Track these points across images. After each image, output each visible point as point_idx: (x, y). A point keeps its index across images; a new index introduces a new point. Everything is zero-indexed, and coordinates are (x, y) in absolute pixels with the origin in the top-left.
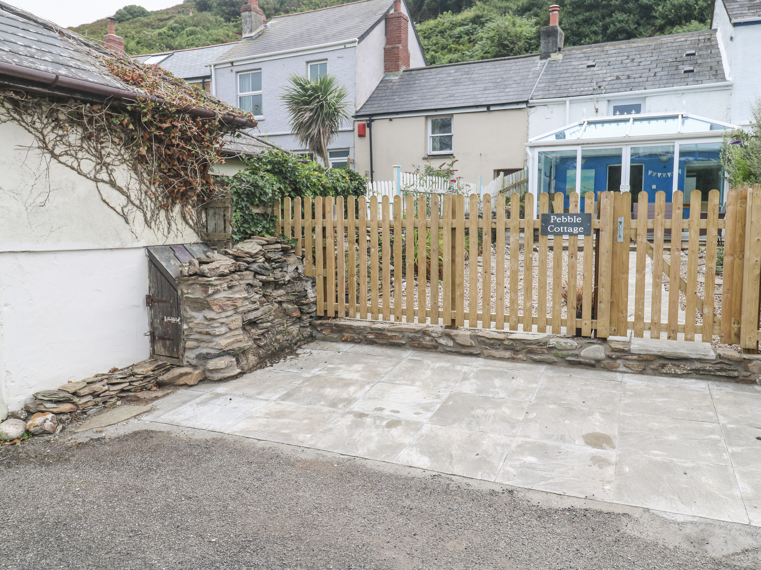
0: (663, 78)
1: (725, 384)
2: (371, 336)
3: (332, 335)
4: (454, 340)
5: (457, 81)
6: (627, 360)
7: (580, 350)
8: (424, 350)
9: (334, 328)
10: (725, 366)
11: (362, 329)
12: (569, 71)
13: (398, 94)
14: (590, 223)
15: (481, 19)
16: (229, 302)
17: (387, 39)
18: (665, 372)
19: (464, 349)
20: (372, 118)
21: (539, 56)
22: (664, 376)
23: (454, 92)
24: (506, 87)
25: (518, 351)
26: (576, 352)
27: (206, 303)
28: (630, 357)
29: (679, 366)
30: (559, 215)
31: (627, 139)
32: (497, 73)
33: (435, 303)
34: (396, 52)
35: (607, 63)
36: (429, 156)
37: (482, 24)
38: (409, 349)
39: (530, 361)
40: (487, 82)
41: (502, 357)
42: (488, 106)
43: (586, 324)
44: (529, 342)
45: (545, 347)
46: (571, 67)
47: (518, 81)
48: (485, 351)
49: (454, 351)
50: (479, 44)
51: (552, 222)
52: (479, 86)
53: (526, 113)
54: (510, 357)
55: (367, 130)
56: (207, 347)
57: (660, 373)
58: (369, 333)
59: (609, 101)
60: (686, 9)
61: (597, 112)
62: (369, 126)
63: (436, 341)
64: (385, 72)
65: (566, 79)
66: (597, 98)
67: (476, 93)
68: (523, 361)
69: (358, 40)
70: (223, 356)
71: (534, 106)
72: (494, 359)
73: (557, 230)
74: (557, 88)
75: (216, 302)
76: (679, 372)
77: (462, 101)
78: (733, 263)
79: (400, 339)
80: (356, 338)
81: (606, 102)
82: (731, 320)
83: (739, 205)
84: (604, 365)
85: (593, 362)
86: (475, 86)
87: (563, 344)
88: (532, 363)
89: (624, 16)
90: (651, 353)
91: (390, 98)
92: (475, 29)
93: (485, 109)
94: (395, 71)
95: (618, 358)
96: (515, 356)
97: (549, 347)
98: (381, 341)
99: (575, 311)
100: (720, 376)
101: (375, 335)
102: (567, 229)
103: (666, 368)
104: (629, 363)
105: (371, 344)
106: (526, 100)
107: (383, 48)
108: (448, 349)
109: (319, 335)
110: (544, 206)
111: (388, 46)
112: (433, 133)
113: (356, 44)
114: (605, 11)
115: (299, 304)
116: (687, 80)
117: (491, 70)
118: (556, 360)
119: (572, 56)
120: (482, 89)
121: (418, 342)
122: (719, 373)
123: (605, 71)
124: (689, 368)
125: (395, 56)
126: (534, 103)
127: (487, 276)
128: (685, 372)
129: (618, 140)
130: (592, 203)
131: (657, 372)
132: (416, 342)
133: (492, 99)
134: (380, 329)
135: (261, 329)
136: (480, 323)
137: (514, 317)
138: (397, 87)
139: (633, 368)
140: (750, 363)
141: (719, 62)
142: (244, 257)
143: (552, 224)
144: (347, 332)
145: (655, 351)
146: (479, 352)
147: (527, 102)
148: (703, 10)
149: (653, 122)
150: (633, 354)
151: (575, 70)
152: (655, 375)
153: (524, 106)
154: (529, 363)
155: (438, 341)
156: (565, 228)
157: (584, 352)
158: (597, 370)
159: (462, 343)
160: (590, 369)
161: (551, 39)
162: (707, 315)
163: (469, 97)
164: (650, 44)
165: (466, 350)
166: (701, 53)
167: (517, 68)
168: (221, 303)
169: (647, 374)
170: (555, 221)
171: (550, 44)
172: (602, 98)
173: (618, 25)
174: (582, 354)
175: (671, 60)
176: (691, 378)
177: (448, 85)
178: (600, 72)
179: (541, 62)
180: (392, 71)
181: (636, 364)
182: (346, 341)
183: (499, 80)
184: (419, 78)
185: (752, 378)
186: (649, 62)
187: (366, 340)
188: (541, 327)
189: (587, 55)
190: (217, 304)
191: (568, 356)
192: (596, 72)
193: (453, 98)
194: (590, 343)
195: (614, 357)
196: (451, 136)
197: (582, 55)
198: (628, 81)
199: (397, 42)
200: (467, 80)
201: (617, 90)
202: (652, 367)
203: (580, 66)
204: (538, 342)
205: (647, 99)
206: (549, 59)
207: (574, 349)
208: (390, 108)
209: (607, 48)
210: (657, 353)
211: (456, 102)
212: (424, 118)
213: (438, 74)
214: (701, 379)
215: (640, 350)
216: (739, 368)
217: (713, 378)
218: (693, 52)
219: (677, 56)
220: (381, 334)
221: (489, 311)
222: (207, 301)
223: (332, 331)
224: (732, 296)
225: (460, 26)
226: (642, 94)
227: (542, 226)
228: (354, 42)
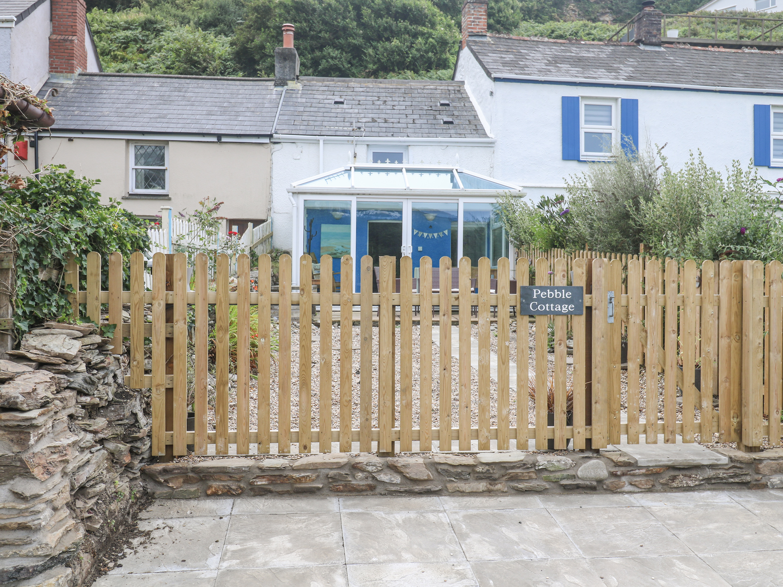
0: (424, 126)
1: (738, 493)
2: (261, 482)
3: (186, 487)
4: (400, 473)
5: (165, 98)
6: (634, 475)
7: (575, 468)
8: (354, 494)
9: (191, 474)
10: (738, 471)
11: (245, 471)
12: (314, 105)
13: (76, 105)
14: (582, 299)
15: (155, 26)
16: (55, 456)
17: (53, 27)
18: (675, 485)
19: (418, 485)
20: (40, 135)
21: (273, 82)
22: (675, 492)
23: (165, 112)
24: (237, 114)
25: (495, 480)
26: (571, 472)
27: (18, 464)
28: (637, 471)
29: (690, 477)
30: (543, 289)
31: (408, 192)
32: (221, 96)
33: (367, 420)
34: (70, 47)
35: (357, 102)
36: (130, 195)
37: (158, 32)
38: (328, 496)
39: (513, 492)
40: (209, 104)
41: (474, 490)
42: (219, 136)
43: (579, 433)
44: (512, 465)
45: (533, 470)
46: (315, 101)
47: (252, 109)
48: (449, 485)
49: (402, 490)
50: (156, 56)
51: (535, 297)
52: (199, 108)
53: (269, 149)
54: (485, 489)
55: (31, 151)
56: (15, 555)
57: (671, 488)
58: (257, 477)
59: (368, 145)
60: (399, 55)
61: (355, 157)
62: (34, 145)
63: (374, 478)
64: (50, 72)
65: (312, 114)
66: (357, 141)
67: (198, 117)
68: (504, 493)
69: (15, 19)
70: (50, 568)
71: (279, 143)
72: (463, 496)
73: (541, 308)
74: (305, 123)
75: (36, 460)
76: (691, 484)
77: (179, 125)
78: (729, 346)
79: (313, 480)
80: (233, 487)
81: (366, 146)
82: (730, 413)
83: (733, 278)
84: (607, 486)
85: (595, 483)
86: (194, 108)
87: (555, 463)
88: (515, 495)
89: (336, 52)
90: (661, 463)
91: (65, 108)
92: (147, 36)
93: (215, 139)
94: (66, 72)
95: (624, 474)
96: (491, 487)
97: (539, 470)
98: (280, 489)
99: (565, 416)
100: (732, 483)
101: (269, 480)
102: (554, 307)
103: (677, 481)
104: (635, 480)
105: (261, 495)
106: (269, 133)
107: (47, 37)
108: (393, 488)
109: (160, 490)
110: (523, 276)
111: (54, 37)
112: (136, 164)
113: (13, 25)
114: (314, 43)
115: (129, 440)
116: (449, 131)
117: (211, 90)
118: (548, 487)
119: (313, 88)
120: (204, 113)
121: (343, 483)
122: (732, 480)
123: (356, 111)
124: (701, 478)
125: (66, 51)
126: (279, 139)
127: (447, 375)
128: (697, 483)
129: (399, 193)
130: (583, 273)
131: (668, 488)
132: (339, 483)
133: (222, 127)
134: (278, 469)
135: (92, 498)
136: (435, 444)
137: (485, 430)
138: (74, 95)
139: (640, 486)
140: (761, 463)
141: (476, 116)
142: (59, 365)
143: (535, 300)
144: (215, 480)
145: (665, 461)
146: (440, 487)
147: (270, 136)
148: (415, 61)
149: (426, 175)
150: (640, 468)
151: (321, 105)
152: (665, 491)
153: (267, 140)
154: (511, 495)
155: (378, 478)
156: (552, 305)
157: (582, 471)
158: (598, 494)
159: (415, 477)
160: (591, 494)
161: (287, 64)
162: (706, 409)
163: (189, 121)
164: (399, 87)
165: (421, 487)
166: (454, 104)
167: (246, 92)
168: (43, 462)
169: (657, 491)
170: (539, 296)
171: (287, 70)
172: (362, 141)
173: (331, 62)
174: (579, 473)
175: (426, 108)
176: (704, 490)
177: (153, 102)
178: (351, 111)
179: (276, 89)
180: (62, 72)
181: (643, 479)
182: (215, 495)
183: (225, 105)
184: (106, 87)
185: (763, 481)
186: (404, 107)
187: (251, 489)
188: (522, 441)
189: (330, 89)
190: (39, 465)
191: (562, 479)
192: (347, 111)
193: (166, 120)
194: (586, 457)
195: (619, 473)
196: (164, 170)
197: (326, 88)
198: (386, 125)
199: (70, 33)
200: (180, 99)
201: (377, 134)
202: (661, 481)
203: (326, 101)
204: (523, 465)
205: (410, 148)
206: (286, 87)
207: (569, 469)
208: (68, 122)
209: (352, 84)
210: (667, 463)
211: (172, 125)
212: (124, 143)
213: (135, 85)
214: (714, 489)
215: (648, 461)
216: (750, 471)
217: (726, 487)
218: (447, 102)
219: (431, 104)
220: (281, 476)
221: (449, 425)
222: (21, 460)
223: (188, 480)
224: (730, 385)
225: (124, 30)
226: (404, 142)
227: (521, 303)
228: (11, 21)
